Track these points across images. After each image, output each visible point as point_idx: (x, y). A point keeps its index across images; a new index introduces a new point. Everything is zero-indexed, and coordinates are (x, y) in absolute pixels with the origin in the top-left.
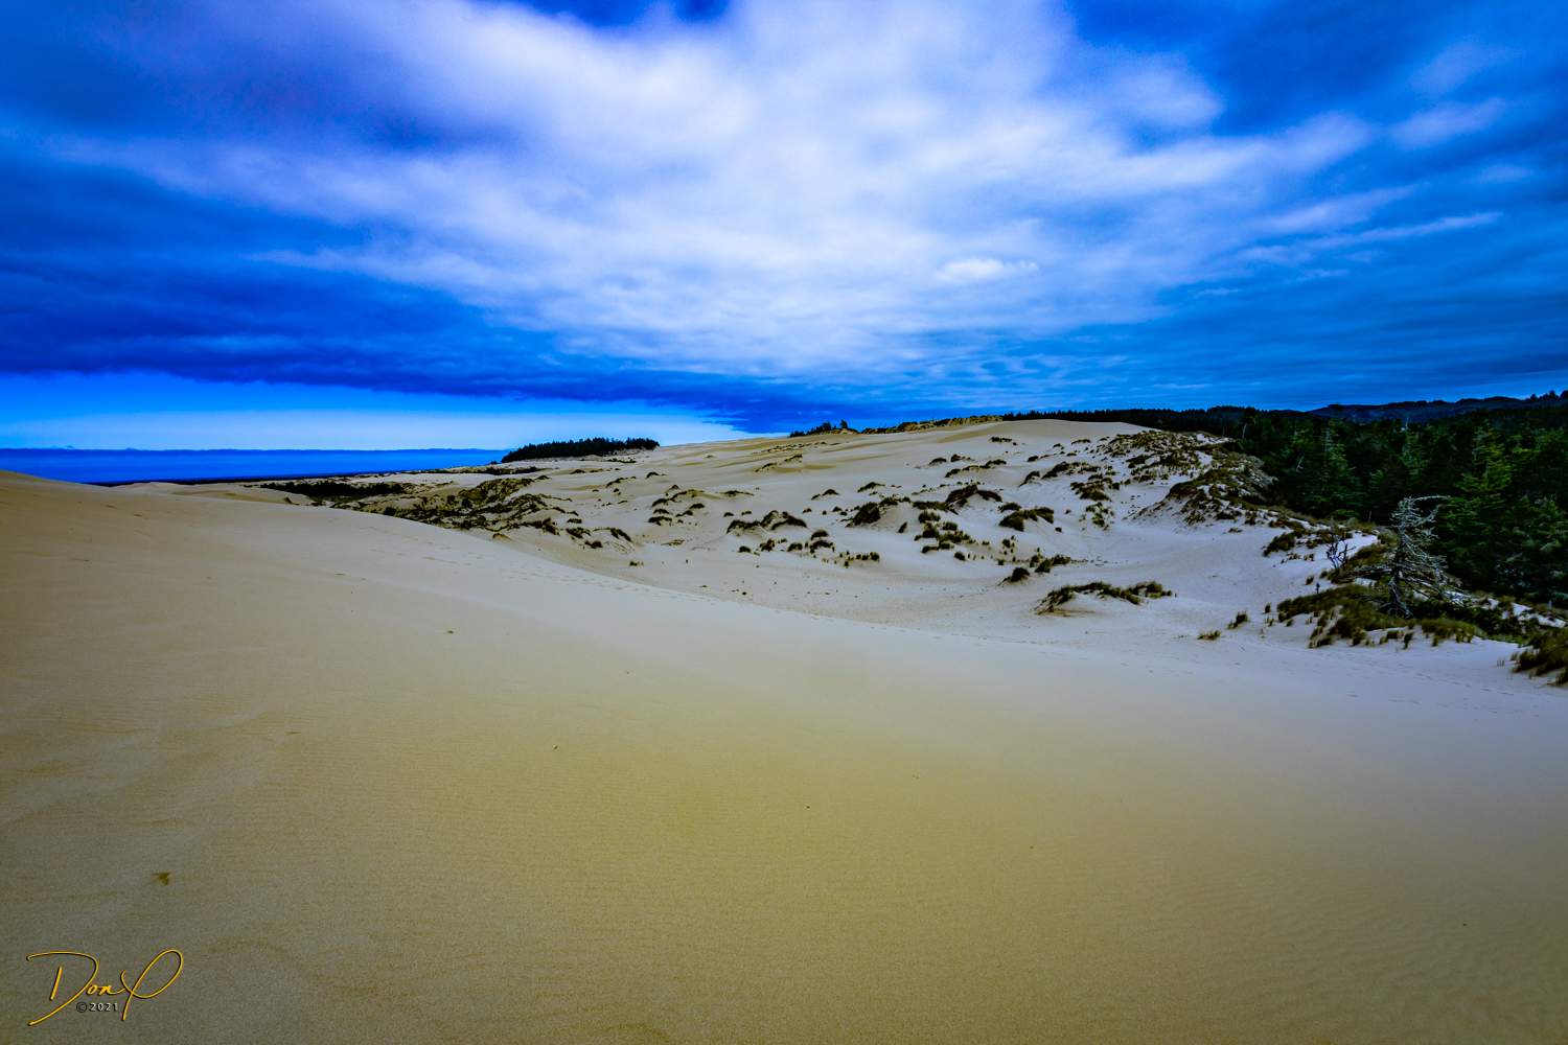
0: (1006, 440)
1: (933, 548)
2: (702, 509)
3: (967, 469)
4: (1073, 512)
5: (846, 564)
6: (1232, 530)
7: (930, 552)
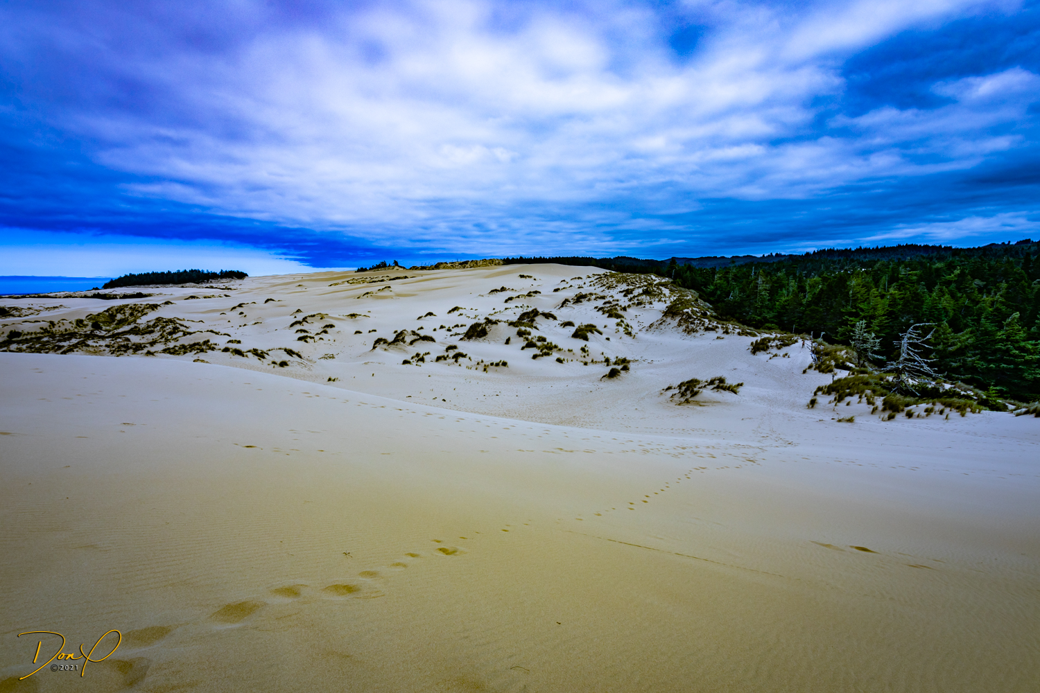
0: (529, 277)
1: (539, 355)
2: (333, 328)
3: (518, 297)
4: (608, 326)
5: (485, 370)
6: (718, 338)
7: (538, 358)
